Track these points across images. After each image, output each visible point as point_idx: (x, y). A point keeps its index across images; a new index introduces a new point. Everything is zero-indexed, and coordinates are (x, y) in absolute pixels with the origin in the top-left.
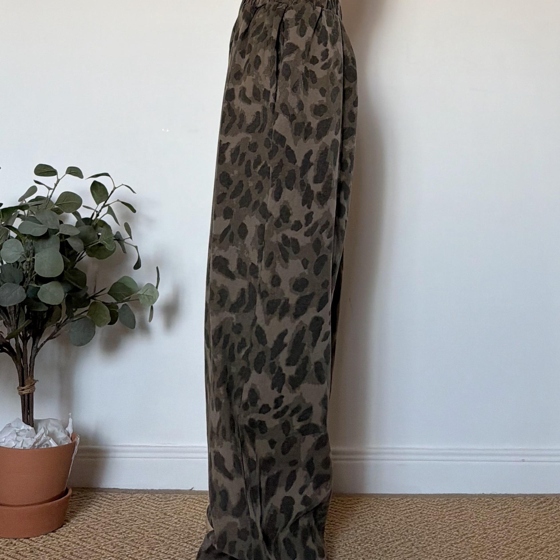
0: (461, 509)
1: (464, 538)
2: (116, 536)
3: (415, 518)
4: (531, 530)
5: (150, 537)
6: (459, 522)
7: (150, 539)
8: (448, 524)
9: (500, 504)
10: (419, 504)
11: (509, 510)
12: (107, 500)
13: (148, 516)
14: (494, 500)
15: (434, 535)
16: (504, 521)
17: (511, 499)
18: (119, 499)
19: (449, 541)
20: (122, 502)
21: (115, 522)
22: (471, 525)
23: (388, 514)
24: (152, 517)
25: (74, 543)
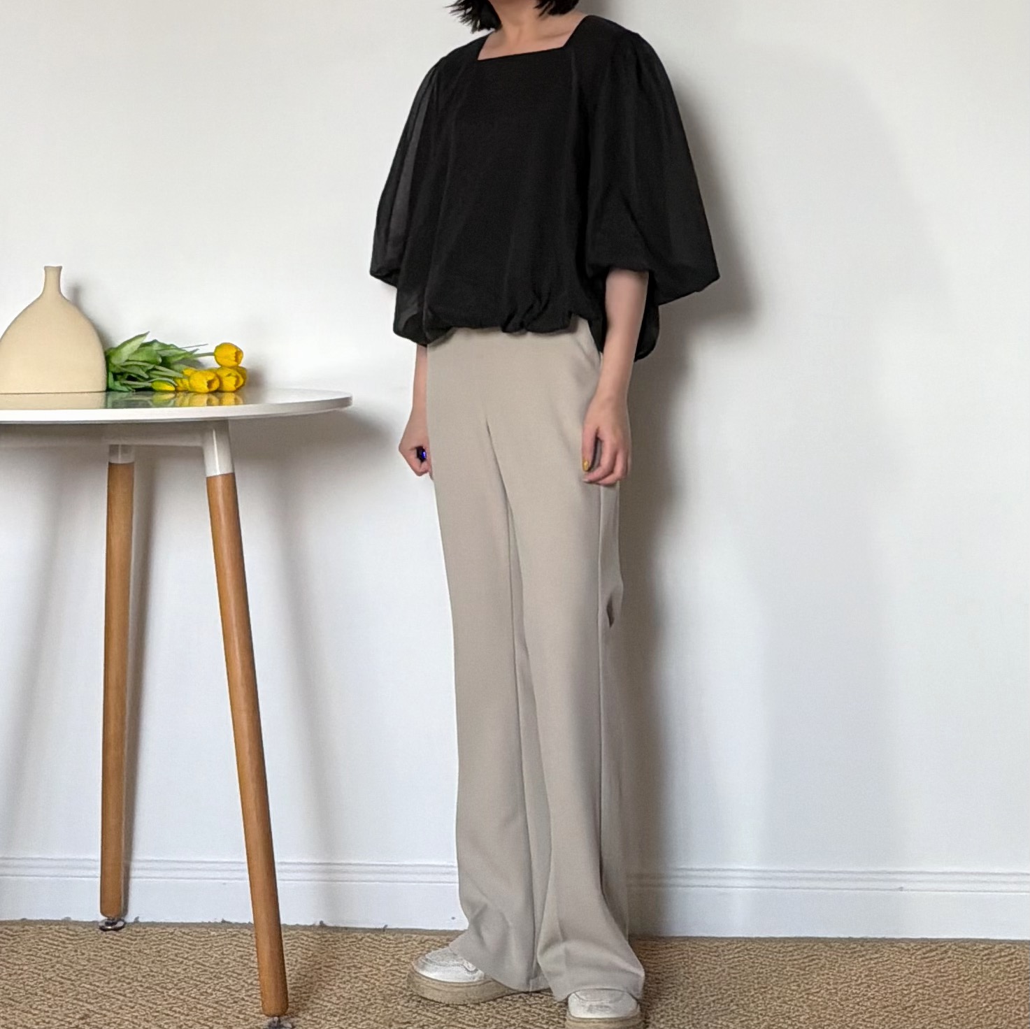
0: (811, 958)
3: (742, 968)
4: (900, 985)
6: (803, 975)
8: (787, 977)
10: (754, 951)
11: (880, 960)
13: (375, 962)
16: (867, 973)
19: (784, 997)
22: (818, 978)
23: (706, 965)
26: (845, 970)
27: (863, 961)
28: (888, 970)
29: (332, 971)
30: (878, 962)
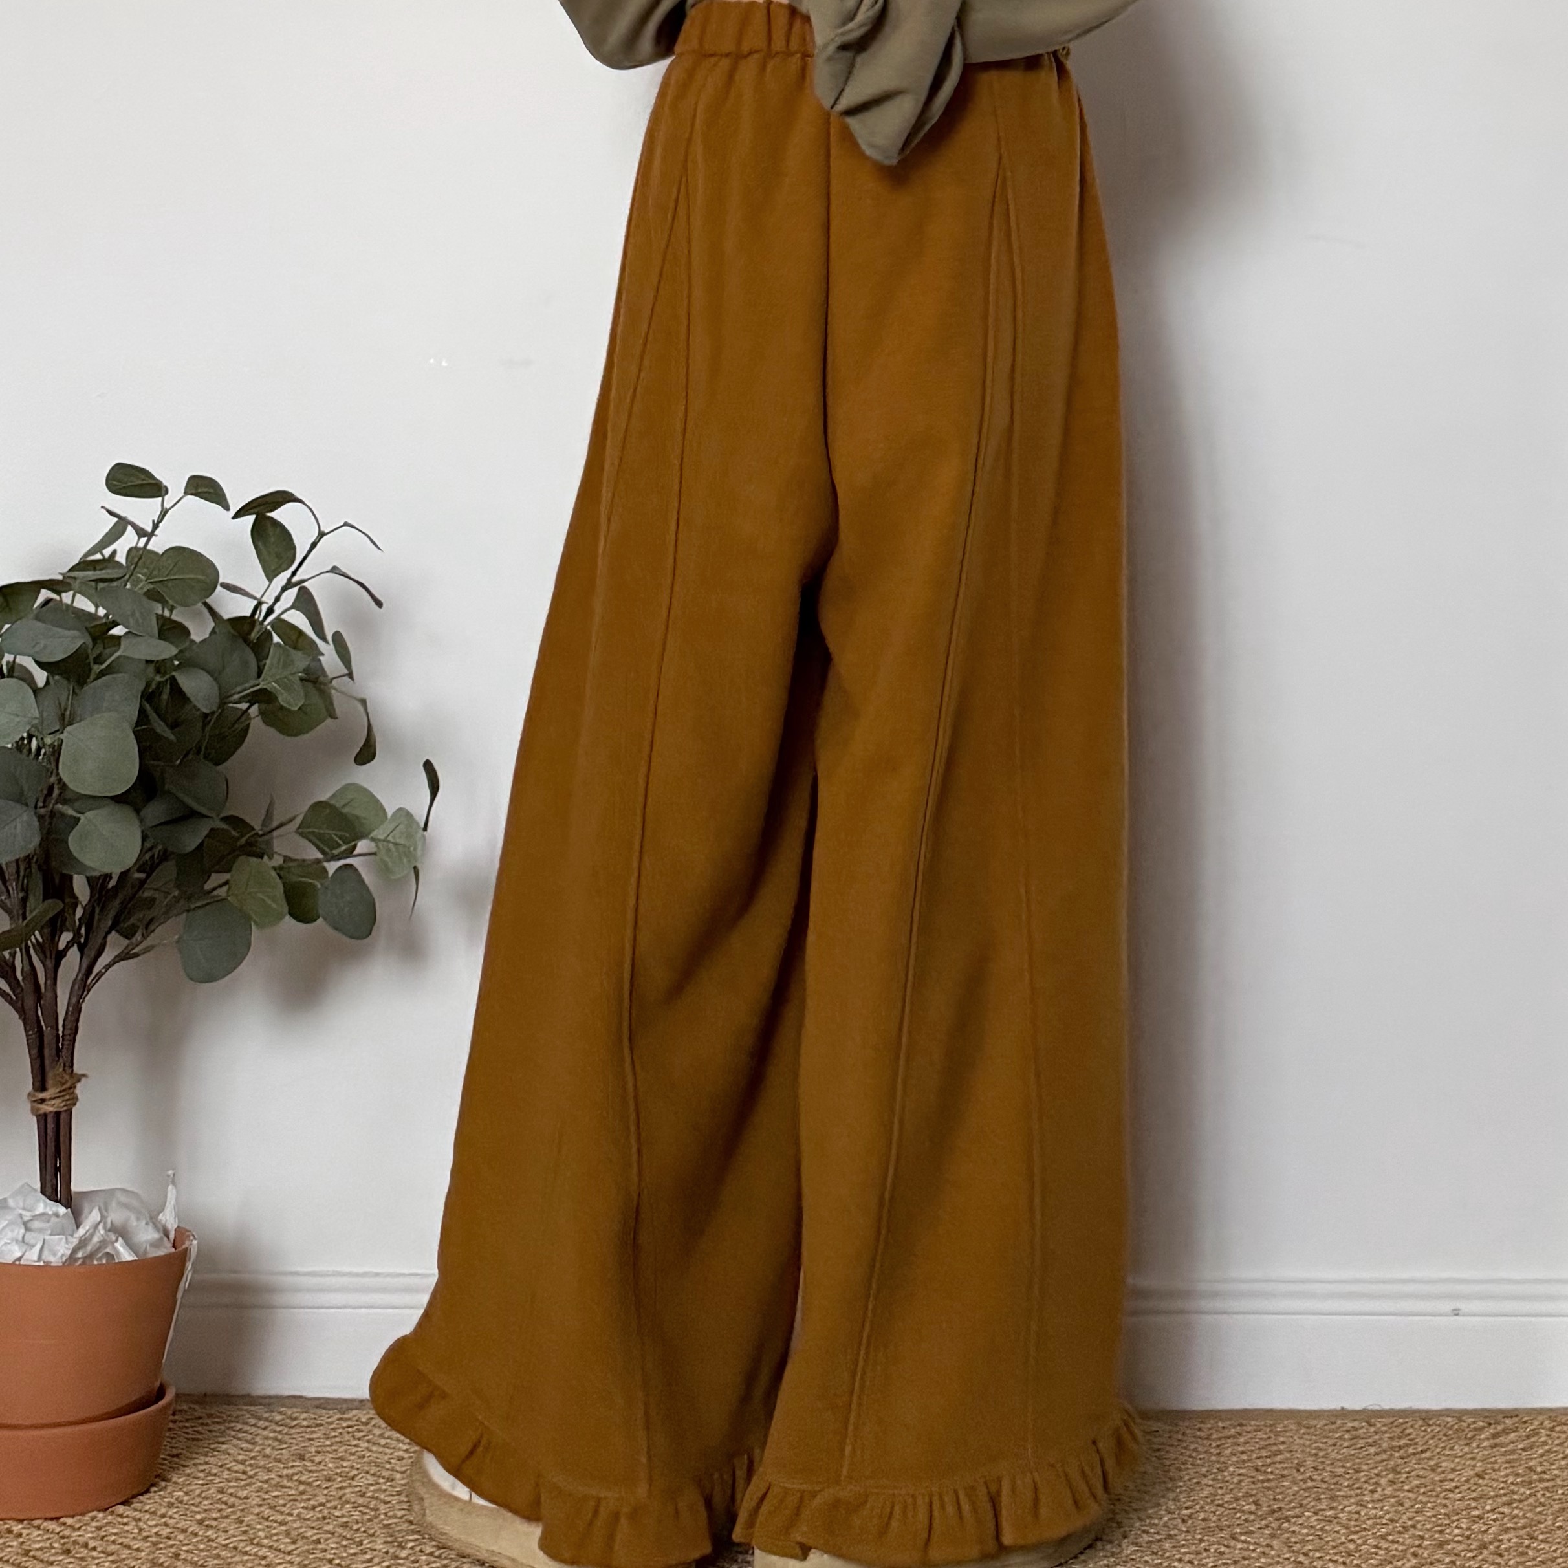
2: (298, 1515)
9: (1387, 1435)
12: (272, 1426)
14: (1371, 1425)
17: (1420, 1422)
18: (305, 1423)
20: (312, 1432)
21: (296, 1481)
25: (184, 1531)
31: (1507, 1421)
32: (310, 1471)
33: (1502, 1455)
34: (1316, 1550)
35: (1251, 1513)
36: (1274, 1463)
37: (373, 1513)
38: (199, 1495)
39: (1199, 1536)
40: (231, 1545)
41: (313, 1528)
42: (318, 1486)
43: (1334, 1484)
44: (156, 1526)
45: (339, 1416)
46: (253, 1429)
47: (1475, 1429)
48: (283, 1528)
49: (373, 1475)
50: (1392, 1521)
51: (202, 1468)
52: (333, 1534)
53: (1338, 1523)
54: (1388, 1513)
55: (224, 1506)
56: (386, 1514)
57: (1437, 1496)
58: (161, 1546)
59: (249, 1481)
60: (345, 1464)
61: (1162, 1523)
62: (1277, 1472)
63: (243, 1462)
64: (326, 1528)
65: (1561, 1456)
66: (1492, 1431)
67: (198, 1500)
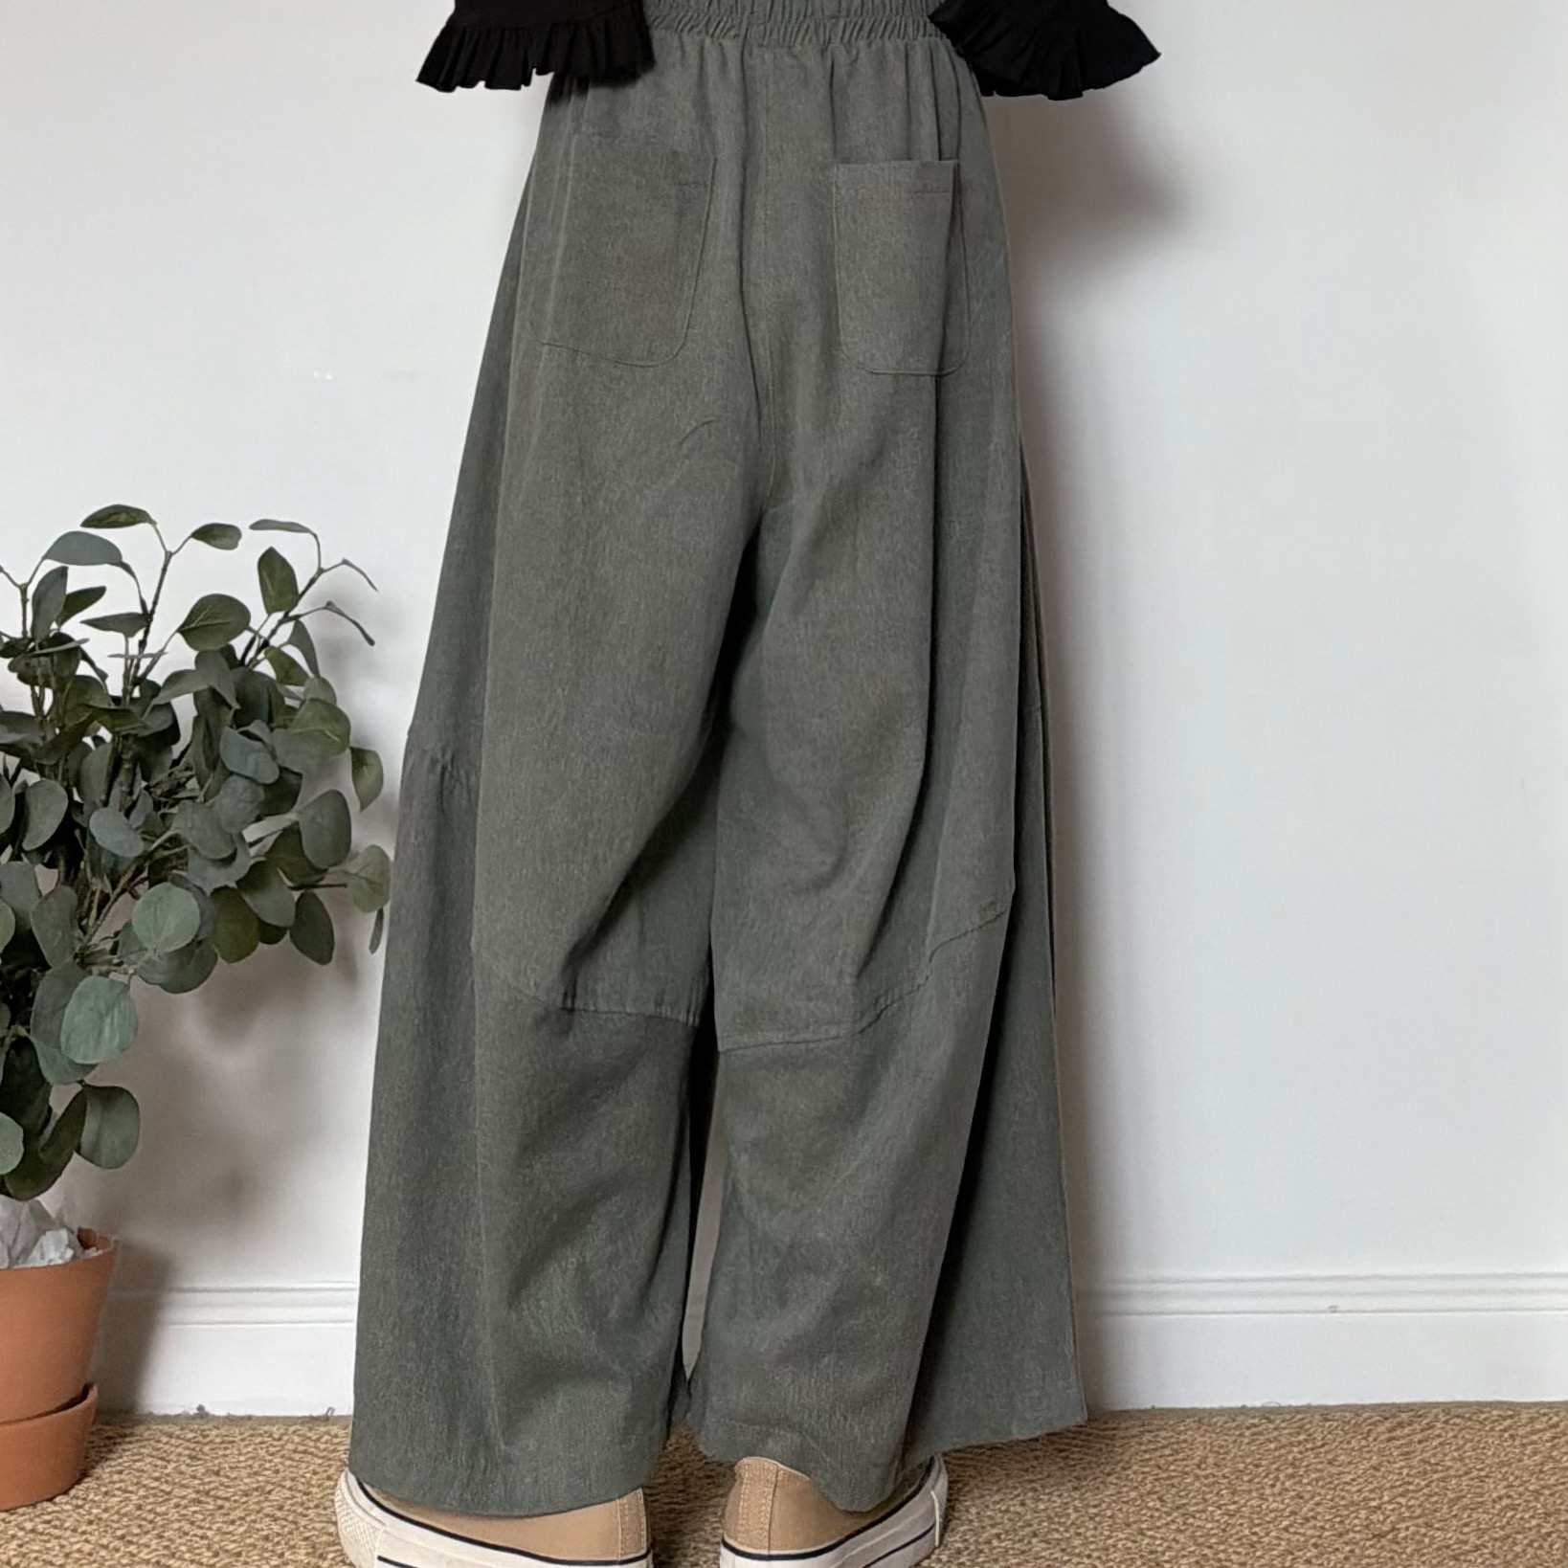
1: (1175, 1514)
2: (218, 1529)
4: (1359, 1491)
5: (314, 1529)
7: (316, 1533)
8: (1136, 1484)
9: (1285, 1431)
11: (1309, 1446)
12: (188, 1444)
13: (303, 1480)
14: (1269, 1421)
15: (1095, 1511)
16: (1290, 1471)
17: (1318, 1417)
18: (218, 1440)
19: (1135, 1522)
20: (226, 1449)
21: (213, 1496)
22: (1197, 1484)
24: (314, 1482)
25: (104, 1547)
26: (1246, 1468)
27: (1276, 1450)
28: (1330, 1463)
29: (208, 1500)
30: (1307, 1450)
31: (1403, 1415)
32: (229, 1487)
33: (1397, 1448)
34: (1222, 1543)
35: (1157, 1510)
36: (1176, 1460)
37: (293, 1526)
38: (118, 1512)
39: (1107, 1533)
40: (154, 1560)
41: (234, 1541)
42: (235, 1501)
43: (1237, 1478)
44: (79, 1542)
45: (251, 1432)
46: (166, 1447)
47: (1370, 1424)
48: (205, 1542)
49: (290, 1489)
50: (1293, 1513)
51: (117, 1486)
52: (255, 1546)
53: (1241, 1517)
54: (1288, 1505)
55: (143, 1523)
56: (305, 1527)
57: (1335, 1489)
58: (84, 1561)
59: (166, 1497)
60: (261, 1478)
61: (1069, 1522)
62: (1180, 1469)
63: (157, 1479)
64: (248, 1541)
65: (1453, 1448)
66: (1388, 1424)
67: (116, 1517)
